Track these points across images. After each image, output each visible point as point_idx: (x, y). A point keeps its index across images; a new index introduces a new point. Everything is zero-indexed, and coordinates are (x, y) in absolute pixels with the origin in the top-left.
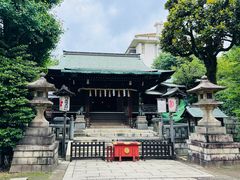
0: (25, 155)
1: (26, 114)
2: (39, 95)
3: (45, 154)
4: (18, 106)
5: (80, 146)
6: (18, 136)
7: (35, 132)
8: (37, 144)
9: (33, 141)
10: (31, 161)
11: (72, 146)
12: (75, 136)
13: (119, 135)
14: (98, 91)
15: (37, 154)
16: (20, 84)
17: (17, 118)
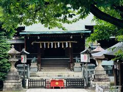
0: (8, 84)
1: (8, 66)
2: (12, 57)
3: (17, 84)
4: (4, 63)
5: (33, 81)
6: (5, 76)
7: (12, 74)
8: (13, 79)
9: (11, 78)
10: (11, 87)
11: (29, 81)
12: (31, 76)
13: (59, 76)
14: (47, 44)
15: (13, 84)
16: (4, 53)
17: (4, 68)
